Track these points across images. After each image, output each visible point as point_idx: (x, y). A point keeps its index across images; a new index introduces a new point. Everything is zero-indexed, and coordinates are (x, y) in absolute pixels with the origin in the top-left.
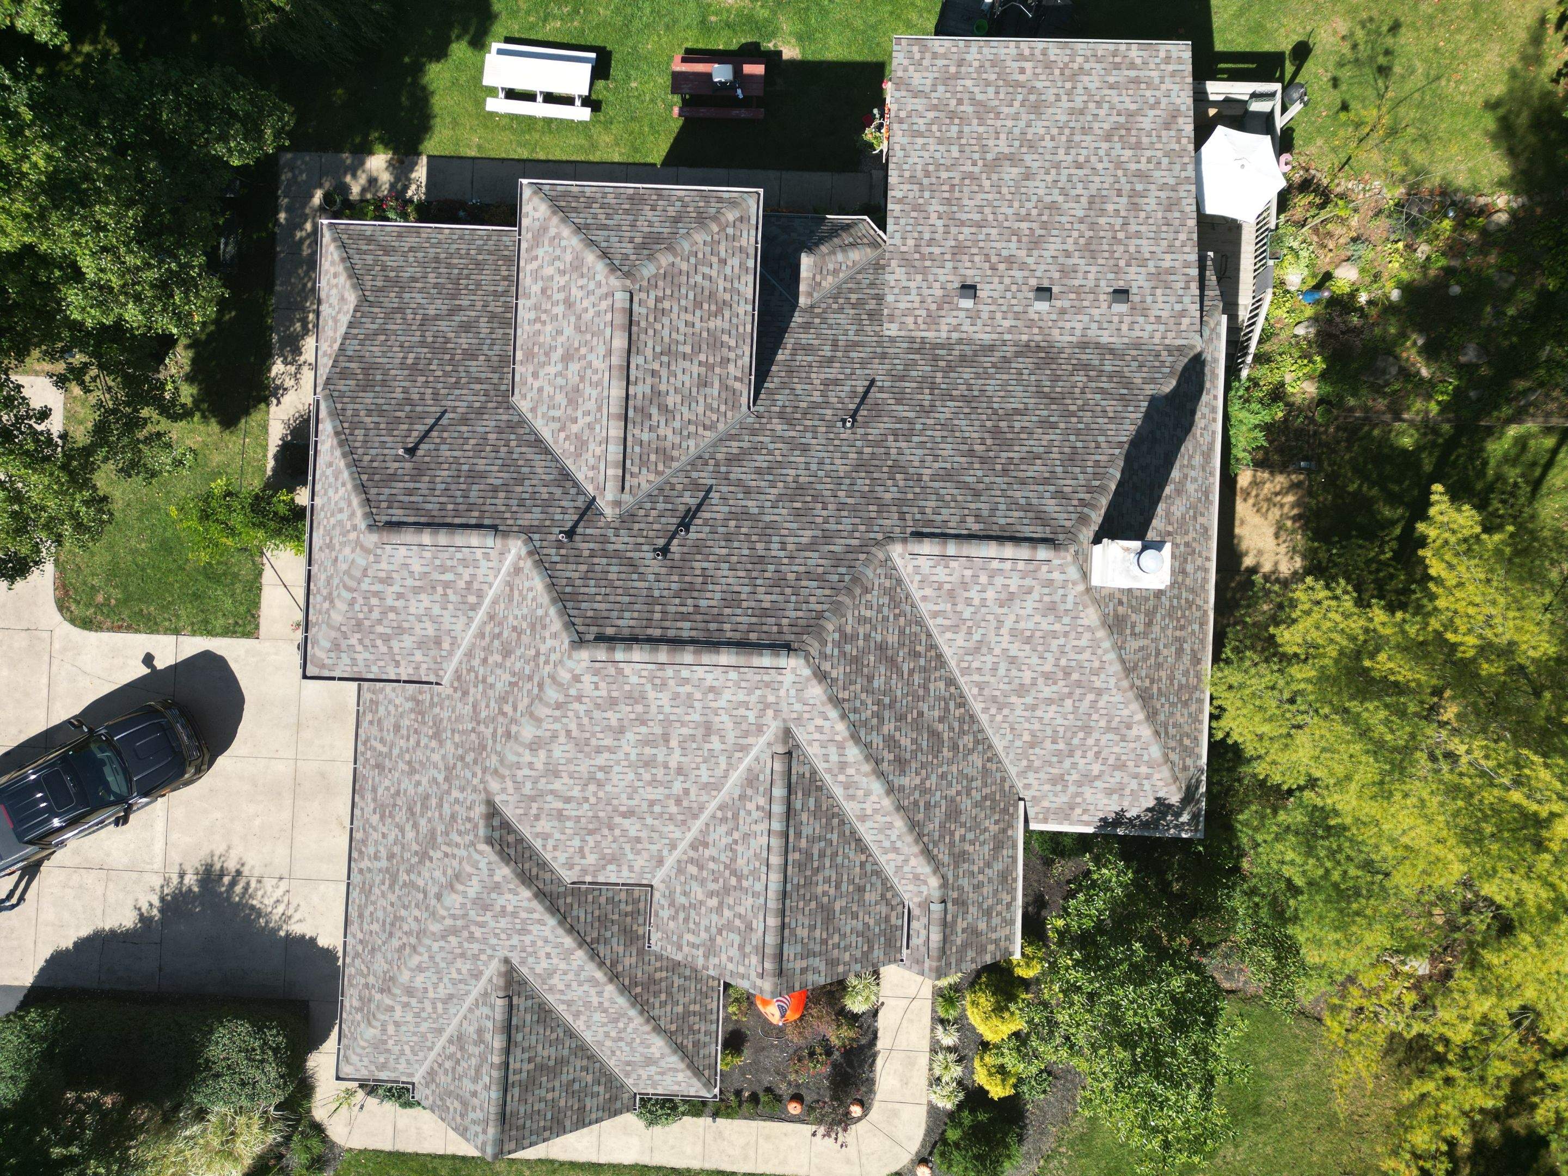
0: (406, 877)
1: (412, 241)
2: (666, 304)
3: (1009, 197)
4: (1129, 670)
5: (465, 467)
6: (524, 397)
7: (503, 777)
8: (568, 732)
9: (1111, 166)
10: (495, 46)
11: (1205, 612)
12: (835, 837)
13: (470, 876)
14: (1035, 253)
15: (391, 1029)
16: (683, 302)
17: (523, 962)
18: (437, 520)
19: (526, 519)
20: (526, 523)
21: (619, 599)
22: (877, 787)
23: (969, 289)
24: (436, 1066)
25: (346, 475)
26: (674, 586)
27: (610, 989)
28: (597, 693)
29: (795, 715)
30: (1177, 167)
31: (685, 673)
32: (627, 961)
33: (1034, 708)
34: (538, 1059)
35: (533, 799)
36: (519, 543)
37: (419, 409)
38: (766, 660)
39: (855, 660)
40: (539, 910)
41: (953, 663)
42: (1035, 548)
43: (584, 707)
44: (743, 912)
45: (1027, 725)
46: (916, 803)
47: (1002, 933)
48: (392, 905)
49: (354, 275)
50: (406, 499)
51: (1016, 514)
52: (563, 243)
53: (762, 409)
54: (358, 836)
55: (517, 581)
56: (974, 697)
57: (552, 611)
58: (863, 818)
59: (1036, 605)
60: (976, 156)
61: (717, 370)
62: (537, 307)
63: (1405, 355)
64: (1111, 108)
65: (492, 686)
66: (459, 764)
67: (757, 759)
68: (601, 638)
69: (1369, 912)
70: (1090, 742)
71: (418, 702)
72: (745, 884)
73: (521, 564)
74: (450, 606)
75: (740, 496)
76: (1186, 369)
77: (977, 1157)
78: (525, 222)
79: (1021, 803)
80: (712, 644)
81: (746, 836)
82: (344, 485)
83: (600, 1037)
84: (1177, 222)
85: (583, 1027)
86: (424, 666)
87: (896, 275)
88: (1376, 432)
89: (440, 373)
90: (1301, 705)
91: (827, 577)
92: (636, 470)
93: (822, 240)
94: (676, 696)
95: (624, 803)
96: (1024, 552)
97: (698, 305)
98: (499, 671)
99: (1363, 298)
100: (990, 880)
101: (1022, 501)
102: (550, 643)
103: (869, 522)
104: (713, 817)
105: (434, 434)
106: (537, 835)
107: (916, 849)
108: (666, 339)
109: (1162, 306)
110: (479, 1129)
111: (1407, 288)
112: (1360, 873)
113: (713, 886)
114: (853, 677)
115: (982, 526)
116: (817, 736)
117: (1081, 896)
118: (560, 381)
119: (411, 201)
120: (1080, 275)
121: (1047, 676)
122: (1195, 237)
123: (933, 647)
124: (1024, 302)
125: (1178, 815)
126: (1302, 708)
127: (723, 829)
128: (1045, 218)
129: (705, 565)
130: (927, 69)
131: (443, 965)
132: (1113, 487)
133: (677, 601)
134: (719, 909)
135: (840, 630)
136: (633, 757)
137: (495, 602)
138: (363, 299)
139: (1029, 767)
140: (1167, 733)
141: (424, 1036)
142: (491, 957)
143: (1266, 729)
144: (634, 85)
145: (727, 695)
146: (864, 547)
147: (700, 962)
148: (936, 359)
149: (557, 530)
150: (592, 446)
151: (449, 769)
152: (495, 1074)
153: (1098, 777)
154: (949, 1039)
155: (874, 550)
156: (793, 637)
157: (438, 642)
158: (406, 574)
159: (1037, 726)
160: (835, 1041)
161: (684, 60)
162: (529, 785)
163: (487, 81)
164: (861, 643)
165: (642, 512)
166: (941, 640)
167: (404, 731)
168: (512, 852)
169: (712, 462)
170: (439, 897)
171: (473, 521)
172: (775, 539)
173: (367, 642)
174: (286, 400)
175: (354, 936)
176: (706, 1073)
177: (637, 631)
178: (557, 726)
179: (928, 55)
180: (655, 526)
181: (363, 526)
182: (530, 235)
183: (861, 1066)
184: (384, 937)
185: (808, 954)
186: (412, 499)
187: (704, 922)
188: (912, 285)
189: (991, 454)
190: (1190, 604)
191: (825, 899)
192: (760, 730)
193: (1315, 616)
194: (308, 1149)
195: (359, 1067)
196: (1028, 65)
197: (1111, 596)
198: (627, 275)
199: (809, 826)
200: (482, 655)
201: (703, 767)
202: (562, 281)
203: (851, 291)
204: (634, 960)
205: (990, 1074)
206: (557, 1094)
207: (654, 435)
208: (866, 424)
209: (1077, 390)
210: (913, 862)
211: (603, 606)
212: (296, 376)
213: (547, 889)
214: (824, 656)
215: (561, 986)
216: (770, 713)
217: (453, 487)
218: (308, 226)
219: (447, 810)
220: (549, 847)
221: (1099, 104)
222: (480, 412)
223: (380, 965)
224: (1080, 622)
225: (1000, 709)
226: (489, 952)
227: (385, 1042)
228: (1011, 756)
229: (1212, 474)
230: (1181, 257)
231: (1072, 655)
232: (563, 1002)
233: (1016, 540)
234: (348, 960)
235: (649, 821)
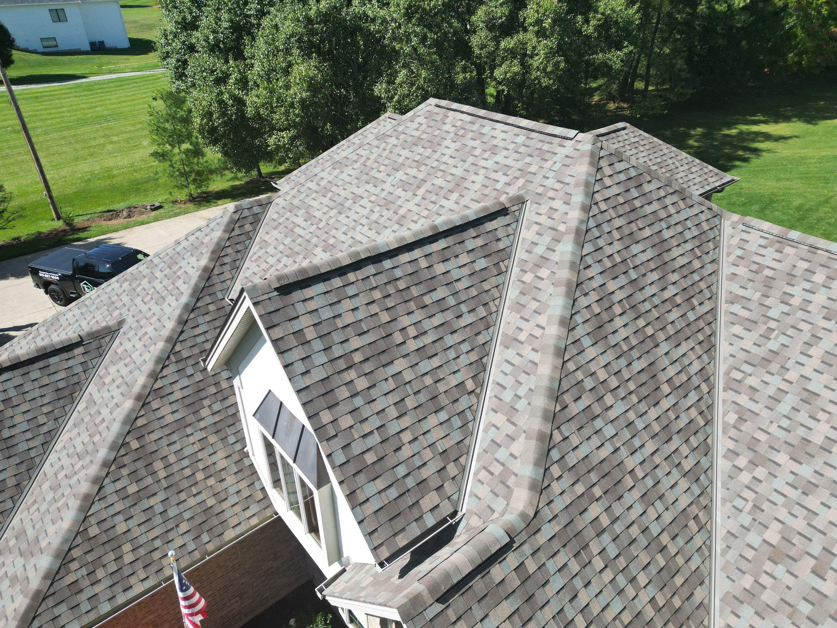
16: (651, 157)
17: (126, 333)
27: (126, 408)
29: (540, 190)
32: (165, 410)
34: (9, 413)
45: (783, 514)
83: (54, 470)
85: (61, 445)
106: (262, 241)
116: (542, 219)
139: (750, 596)
145: (500, 156)
159: (800, 524)
210: (517, 447)
215: (109, 379)
216: (521, 181)
220: (255, 257)
225: (753, 463)
232: (89, 400)
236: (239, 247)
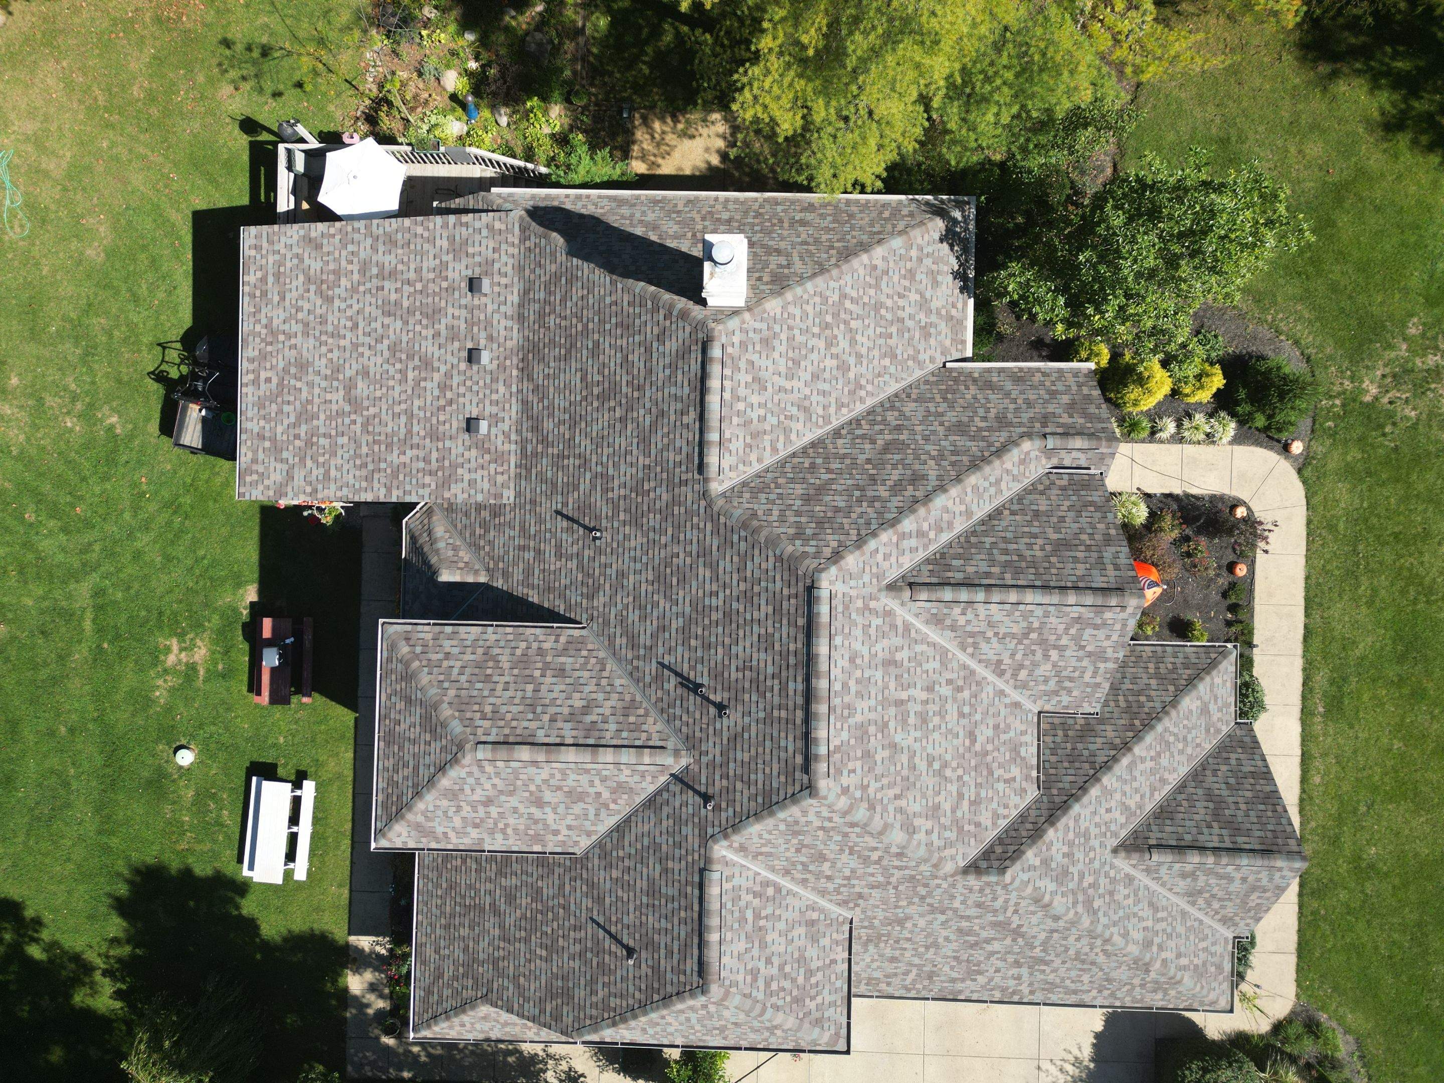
0: (1038, 950)
1: (429, 951)
2: (488, 709)
3: (384, 390)
4: (821, 270)
5: (645, 900)
6: (576, 843)
7: (941, 859)
8: (897, 797)
9: (355, 297)
10: (246, 872)
11: (765, 200)
12: (988, 540)
13: (1035, 889)
14: (436, 364)
15: (1184, 961)
16: (486, 693)
17: (1115, 835)
18: (696, 927)
19: (694, 842)
20: (697, 841)
21: (768, 751)
22: (940, 501)
23: (470, 425)
24: (1218, 917)
25: (654, 1015)
26: (754, 698)
27: (1138, 750)
28: (859, 771)
29: (874, 581)
30: (356, 236)
31: (837, 687)
32: (1110, 734)
33: (859, 356)
34: (1208, 818)
35: (960, 830)
36: (716, 847)
37: (589, 945)
38: (823, 609)
39: (820, 524)
40: (1067, 821)
41: (819, 432)
42: (711, 359)
43: (872, 782)
44: (1063, 626)
45: (876, 362)
46: (953, 464)
47: (1071, 381)
48: (1064, 962)
49: (463, 1007)
50: (676, 956)
51: (680, 377)
52: (431, 808)
53: (585, 616)
54: (997, 996)
55: (753, 849)
56: (850, 411)
57: (781, 815)
58: (969, 513)
59: (764, 356)
60: (347, 421)
61: (549, 659)
62: (492, 832)
63: (524, 26)
64: (302, 298)
65: (853, 871)
66: (928, 900)
67: (917, 615)
68: (806, 768)
69: (1042, 45)
70: (889, 303)
71: (869, 941)
72: (1036, 625)
73: (736, 845)
74: (777, 912)
75: (667, 635)
76: (541, 224)
77: (1282, 396)
78: (411, 845)
79: (948, 365)
80: (809, 661)
81: (990, 625)
82: (663, 1017)
83: (1183, 758)
84: (407, 236)
85: (1175, 776)
86: (835, 936)
87: (458, 493)
88: (595, 50)
89: (555, 924)
90: (850, 111)
91: (742, 552)
92: (644, 736)
93: (426, 563)
94: (860, 695)
95: (962, 741)
96: (715, 370)
97: (488, 679)
98: (839, 865)
99: (473, 65)
100: (1022, 392)
101: (667, 372)
102: (811, 817)
103: (689, 514)
104: (972, 655)
105: (613, 930)
106: (994, 824)
107: (997, 463)
108: (521, 708)
109: (483, 247)
110: (1277, 875)
111: (465, 25)
112: (1005, 54)
113: (1039, 655)
114: (836, 526)
115: (691, 409)
116: (893, 559)
117: (1036, 309)
118: (561, 809)
119: (391, 951)
120: (456, 322)
121: (829, 345)
122: (420, 219)
123: (804, 451)
124: (482, 373)
125: (955, 221)
126: (853, 110)
127: (983, 646)
128: (404, 357)
129: (733, 668)
130: (267, 468)
131: (1121, 913)
132: (653, 288)
133: (768, 695)
134: (1061, 649)
135: (792, 539)
136: (918, 734)
137: (773, 869)
138: (486, 998)
139: (914, 359)
140: (879, 233)
141: (1189, 929)
142: (1112, 866)
143: (873, 142)
144: (282, 740)
145: (857, 646)
146: (714, 518)
147: (1111, 665)
148: (535, 454)
149: (703, 811)
150: (622, 778)
151: (933, 910)
152: (1225, 860)
153: (922, 295)
154: (1170, 427)
155: (715, 509)
156: (801, 584)
157: (812, 923)
158: (748, 956)
159: (876, 353)
160: (1175, 534)
161: (259, 693)
162: (947, 834)
163: (279, 880)
164: (803, 520)
165: (684, 729)
166: (798, 443)
167: (897, 953)
168: (1011, 848)
169: (635, 663)
170: (1056, 918)
171: (696, 892)
172: (707, 602)
173: (813, 992)
174: (580, 1069)
175: (1095, 998)
176: (1213, 656)
177: (798, 733)
178: (891, 809)
179: (255, 467)
180: (698, 716)
181: (702, 999)
182: (424, 840)
183: (1197, 508)
184: (1094, 968)
185: (1100, 563)
186: (676, 950)
187: (1073, 662)
188: (467, 477)
189: (624, 401)
190: (758, 215)
191: (1048, 548)
192: (888, 613)
193: (768, 100)
194: (1298, 1037)
195: (1220, 992)
196: (263, 375)
197: (753, 288)
198: (461, 747)
199: (978, 565)
200: (823, 880)
201: (925, 666)
202: (467, 808)
203: (473, 534)
204: (1109, 728)
205: (1202, 387)
206: (1240, 800)
207: (611, 718)
208: (598, 518)
209: (563, 323)
210: (1008, 465)
211: (775, 766)
212: (557, 1059)
213: (1045, 813)
214: (817, 554)
215: (1137, 798)
216: (873, 604)
217: (663, 911)
218: (416, 1049)
219: (973, 912)
220: (1006, 812)
221: (299, 309)
222: (591, 885)
223: (1122, 974)
224: (778, 316)
225: (861, 387)
226: (1107, 868)
227: (1196, 966)
228: (904, 376)
229: (638, 197)
230: (438, 231)
231: (810, 322)
232: (1152, 795)
233: (704, 377)
234: (1118, 1004)
235: (978, 717)
236: (1014, 834)
